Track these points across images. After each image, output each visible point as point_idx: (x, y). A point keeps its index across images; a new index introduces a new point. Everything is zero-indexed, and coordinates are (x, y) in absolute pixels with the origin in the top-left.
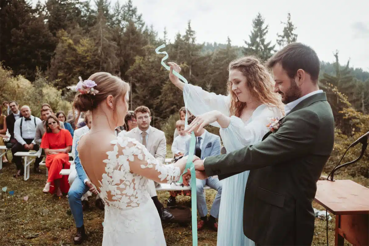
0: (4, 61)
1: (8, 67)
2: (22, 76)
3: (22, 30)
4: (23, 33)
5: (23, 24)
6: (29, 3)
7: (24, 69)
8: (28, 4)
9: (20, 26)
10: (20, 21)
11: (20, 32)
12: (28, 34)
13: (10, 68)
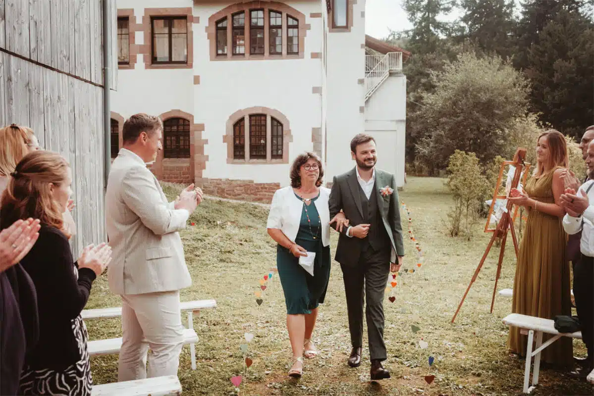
0: (541, 113)
1: (547, 123)
2: (571, 138)
3: (573, 61)
4: (573, 65)
5: (575, 50)
6: (586, 15)
7: (573, 128)
8: (584, 16)
9: (569, 53)
10: (570, 45)
11: (570, 63)
12: (584, 65)
13: (550, 124)
